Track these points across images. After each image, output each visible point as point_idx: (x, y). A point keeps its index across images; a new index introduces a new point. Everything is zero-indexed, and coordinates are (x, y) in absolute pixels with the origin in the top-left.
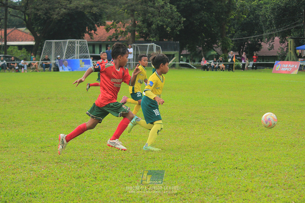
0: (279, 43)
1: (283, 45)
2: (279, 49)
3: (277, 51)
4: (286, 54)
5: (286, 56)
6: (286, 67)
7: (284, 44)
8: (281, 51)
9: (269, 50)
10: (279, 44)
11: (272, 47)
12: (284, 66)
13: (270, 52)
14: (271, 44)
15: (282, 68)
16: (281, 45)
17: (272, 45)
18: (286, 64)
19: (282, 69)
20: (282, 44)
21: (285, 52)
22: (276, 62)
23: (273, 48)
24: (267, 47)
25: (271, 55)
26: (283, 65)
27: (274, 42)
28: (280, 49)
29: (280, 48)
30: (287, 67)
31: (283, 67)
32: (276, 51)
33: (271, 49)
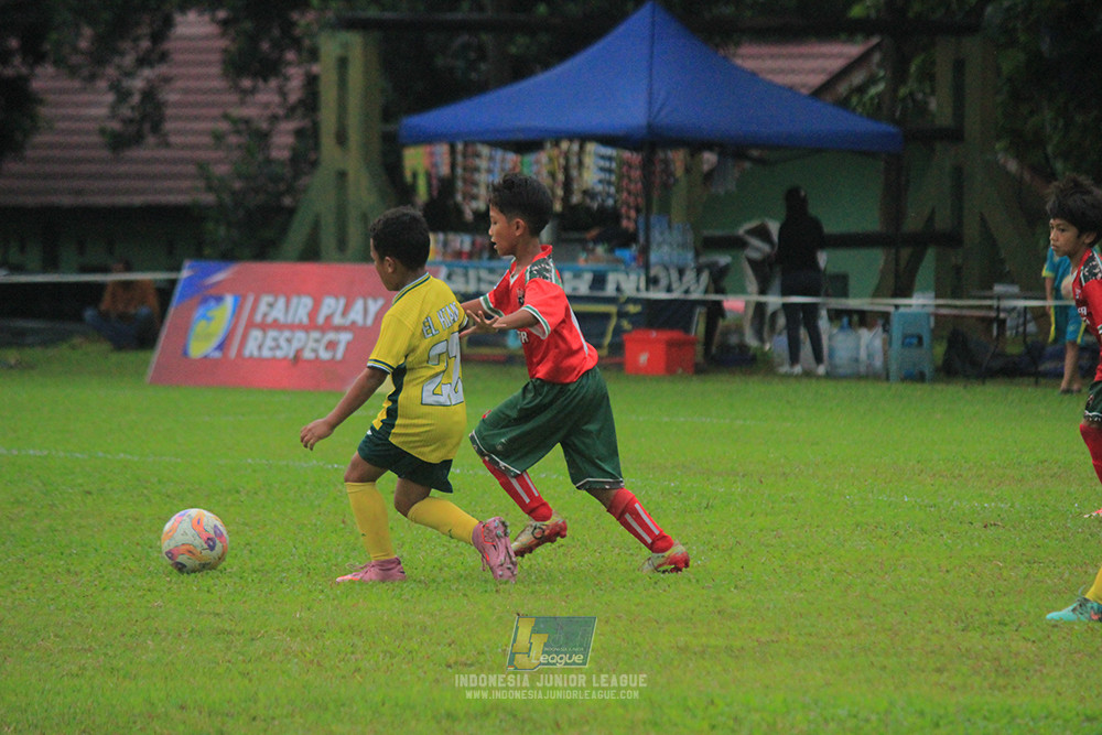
0: (216, 70)
1: (262, 97)
2: (218, 137)
3: (202, 155)
4: (290, 190)
5: (292, 211)
6: (292, 327)
7: (273, 83)
8: (236, 155)
9: (119, 142)
10: (218, 84)
11: (149, 117)
12: (278, 313)
13: (122, 169)
14: (138, 84)
15: (256, 334)
16: (234, 98)
17: (149, 95)
18: (289, 291)
19: (251, 348)
20: (247, 83)
21: (288, 172)
22: (185, 274)
23: (156, 128)
24: (93, 112)
25: (138, 200)
26: (263, 308)
27: (162, 69)
28: (233, 139)
29: (224, 126)
30: (301, 327)
31: (264, 327)
32: (187, 154)
33: (137, 139)
